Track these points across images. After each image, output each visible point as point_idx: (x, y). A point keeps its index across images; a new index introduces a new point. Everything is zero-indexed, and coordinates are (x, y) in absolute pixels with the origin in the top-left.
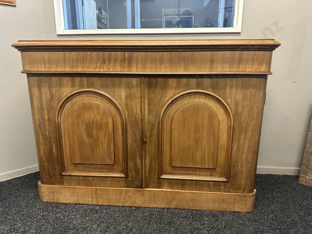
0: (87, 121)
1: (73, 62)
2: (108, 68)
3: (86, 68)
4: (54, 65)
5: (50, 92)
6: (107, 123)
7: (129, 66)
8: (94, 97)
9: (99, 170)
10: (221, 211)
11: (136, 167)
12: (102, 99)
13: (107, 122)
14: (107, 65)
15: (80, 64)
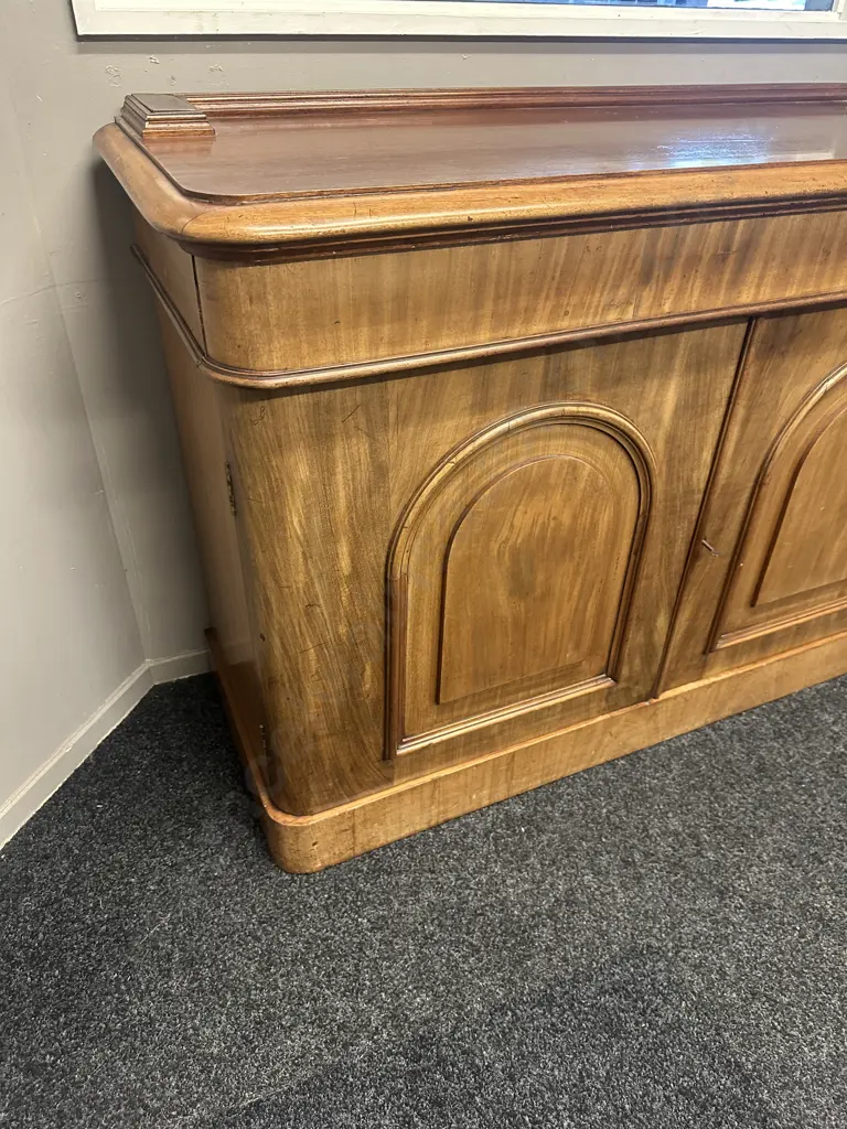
0: (519, 540)
1: (516, 294)
2: (658, 300)
3: (566, 313)
4: (424, 323)
5: (373, 452)
6: (594, 525)
7: (736, 282)
8: (562, 435)
9: (525, 694)
10: (835, 679)
11: (650, 644)
12: (587, 439)
13: (591, 523)
14: (654, 286)
15: (547, 298)
